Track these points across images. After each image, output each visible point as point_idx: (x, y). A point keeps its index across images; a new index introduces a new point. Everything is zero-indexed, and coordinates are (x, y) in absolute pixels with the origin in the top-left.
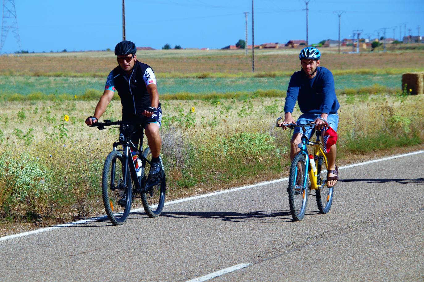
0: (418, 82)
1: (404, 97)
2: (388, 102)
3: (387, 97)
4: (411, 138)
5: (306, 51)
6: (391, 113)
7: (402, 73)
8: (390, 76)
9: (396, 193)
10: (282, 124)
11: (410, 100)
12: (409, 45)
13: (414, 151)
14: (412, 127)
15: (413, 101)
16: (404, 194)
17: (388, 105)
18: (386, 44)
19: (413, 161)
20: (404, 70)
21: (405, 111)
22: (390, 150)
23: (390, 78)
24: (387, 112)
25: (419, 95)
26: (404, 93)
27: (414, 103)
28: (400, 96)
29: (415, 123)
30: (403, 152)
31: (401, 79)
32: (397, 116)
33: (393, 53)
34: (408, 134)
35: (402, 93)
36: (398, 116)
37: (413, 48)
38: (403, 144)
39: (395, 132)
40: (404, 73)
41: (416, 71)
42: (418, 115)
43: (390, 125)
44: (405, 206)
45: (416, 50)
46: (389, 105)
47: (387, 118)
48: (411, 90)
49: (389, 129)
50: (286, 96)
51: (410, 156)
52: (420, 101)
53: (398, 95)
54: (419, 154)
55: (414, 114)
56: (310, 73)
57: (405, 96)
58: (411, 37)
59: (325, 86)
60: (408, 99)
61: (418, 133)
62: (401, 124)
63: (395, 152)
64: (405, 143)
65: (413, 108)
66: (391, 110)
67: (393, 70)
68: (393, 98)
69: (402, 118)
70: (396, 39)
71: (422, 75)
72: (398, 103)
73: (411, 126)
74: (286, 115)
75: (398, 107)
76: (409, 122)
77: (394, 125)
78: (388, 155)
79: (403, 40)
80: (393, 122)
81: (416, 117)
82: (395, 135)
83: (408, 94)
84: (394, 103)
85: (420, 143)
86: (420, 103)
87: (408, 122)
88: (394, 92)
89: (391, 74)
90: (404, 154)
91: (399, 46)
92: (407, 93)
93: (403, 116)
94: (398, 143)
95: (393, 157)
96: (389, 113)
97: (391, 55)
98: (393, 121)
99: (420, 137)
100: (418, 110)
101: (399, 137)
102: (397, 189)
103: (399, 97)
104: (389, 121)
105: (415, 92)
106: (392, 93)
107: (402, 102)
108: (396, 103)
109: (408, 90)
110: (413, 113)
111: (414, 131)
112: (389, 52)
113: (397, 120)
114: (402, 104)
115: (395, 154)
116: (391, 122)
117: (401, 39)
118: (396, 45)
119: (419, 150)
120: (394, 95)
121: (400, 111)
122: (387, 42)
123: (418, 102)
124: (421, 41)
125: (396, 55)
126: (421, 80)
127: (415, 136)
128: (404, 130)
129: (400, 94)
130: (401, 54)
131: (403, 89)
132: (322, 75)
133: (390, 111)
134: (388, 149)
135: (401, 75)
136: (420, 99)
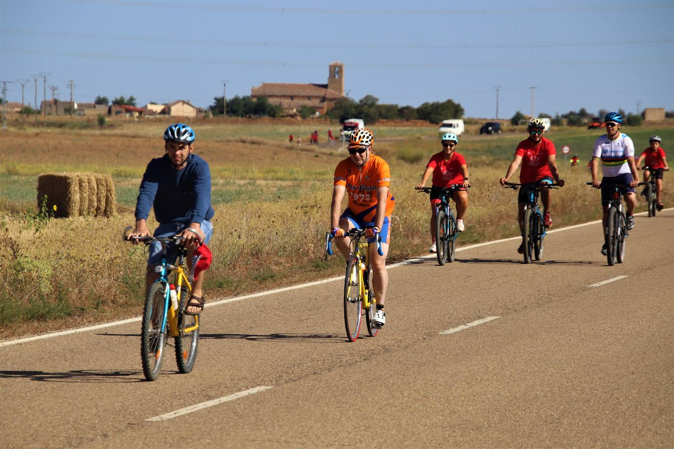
0: (70, 192)
1: (41, 221)
2: (10, 229)
3: (7, 219)
4: (53, 303)
5: (175, 130)
6: (14, 253)
7: (39, 173)
8: (16, 177)
9: (18, 413)
10: (131, 237)
11: (53, 227)
12: (53, 118)
13: (59, 329)
14: (56, 281)
15: (58, 229)
16: (34, 416)
17: (9, 237)
18: (8, 112)
19: (54, 349)
20: (43, 166)
21: (43, 248)
22: (11, 327)
23: (14, 182)
24: (6, 250)
25: (71, 218)
26: (41, 212)
27: (61, 234)
28: (34, 218)
29: (61, 273)
30: (36, 332)
31: (36, 185)
32: (27, 257)
33: (21, 131)
34: (47, 295)
35: (37, 212)
36: (29, 260)
37: (61, 125)
38: (36, 315)
39: (22, 290)
40: (43, 174)
41: (66, 171)
42: (68, 257)
43: (12, 277)
44: (34, 440)
45: (67, 130)
46: (11, 235)
47: (6, 263)
48: (55, 208)
49: (10, 284)
50: (139, 193)
51: (50, 338)
52: (72, 230)
53: (30, 216)
54: (68, 335)
55: (60, 256)
56: (179, 163)
57: (44, 219)
58: (56, 102)
59: (197, 182)
60: (50, 226)
61: (66, 294)
62: (34, 274)
63: (20, 330)
64: (40, 314)
65: (59, 243)
66: (14, 246)
67: (20, 167)
68: (20, 223)
69: (36, 263)
70: (26, 104)
71: (78, 178)
72: (28, 232)
73: (54, 279)
74: (138, 222)
75: (28, 241)
76: (50, 272)
77: (21, 276)
78: (6, 337)
79: (41, 106)
80: (18, 271)
81: (64, 262)
82: (22, 297)
83: (50, 216)
84: (20, 232)
85: (69, 315)
86: (72, 234)
87: (48, 271)
88: (23, 210)
89: (16, 174)
90: (38, 335)
91: (32, 119)
92: (47, 214)
93: (39, 259)
94: (27, 313)
95: (15, 341)
96: (12, 252)
97: (17, 135)
98: (18, 268)
99: (71, 302)
100: (68, 249)
101: (30, 300)
102: (21, 406)
103: (32, 222)
104: (10, 268)
105: (63, 213)
106: (18, 212)
107: (37, 230)
108: (24, 232)
109: (50, 207)
110: (58, 253)
111: (59, 291)
112: (12, 129)
113: (27, 266)
114: (38, 234)
115: (20, 336)
116: (15, 269)
117: (36, 106)
118: (28, 116)
119: (68, 327)
120: (22, 218)
121: (33, 247)
122: (9, 110)
123: (68, 232)
124: (75, 111)
125: (28, 136)
126: (75, 187)
127: (61, 300)
128: (40, 287)
129: (33, 216)
130: (37, 135)
131: (40, 205)
132: (194, 166)
133: (12, 247)
134: (6, 325)
135: (36, 178)
136: (73, 226)
